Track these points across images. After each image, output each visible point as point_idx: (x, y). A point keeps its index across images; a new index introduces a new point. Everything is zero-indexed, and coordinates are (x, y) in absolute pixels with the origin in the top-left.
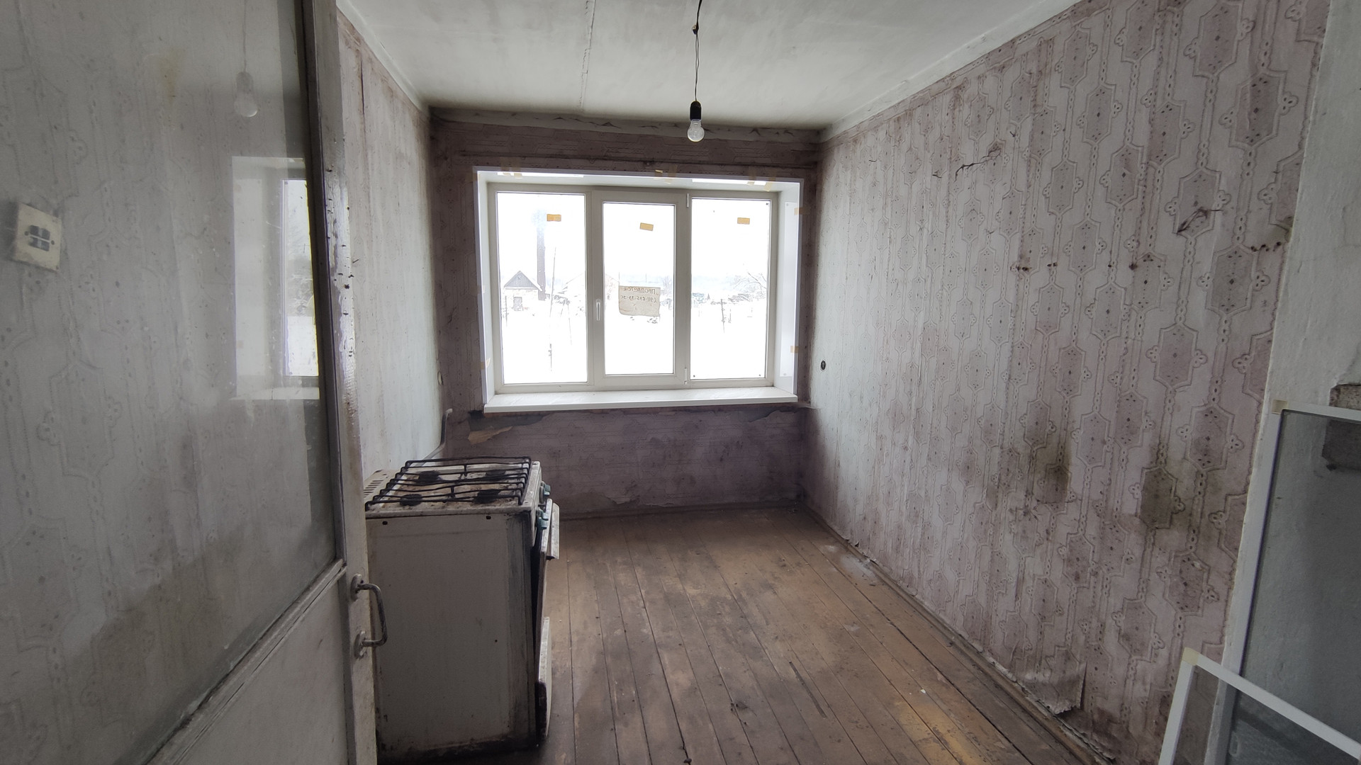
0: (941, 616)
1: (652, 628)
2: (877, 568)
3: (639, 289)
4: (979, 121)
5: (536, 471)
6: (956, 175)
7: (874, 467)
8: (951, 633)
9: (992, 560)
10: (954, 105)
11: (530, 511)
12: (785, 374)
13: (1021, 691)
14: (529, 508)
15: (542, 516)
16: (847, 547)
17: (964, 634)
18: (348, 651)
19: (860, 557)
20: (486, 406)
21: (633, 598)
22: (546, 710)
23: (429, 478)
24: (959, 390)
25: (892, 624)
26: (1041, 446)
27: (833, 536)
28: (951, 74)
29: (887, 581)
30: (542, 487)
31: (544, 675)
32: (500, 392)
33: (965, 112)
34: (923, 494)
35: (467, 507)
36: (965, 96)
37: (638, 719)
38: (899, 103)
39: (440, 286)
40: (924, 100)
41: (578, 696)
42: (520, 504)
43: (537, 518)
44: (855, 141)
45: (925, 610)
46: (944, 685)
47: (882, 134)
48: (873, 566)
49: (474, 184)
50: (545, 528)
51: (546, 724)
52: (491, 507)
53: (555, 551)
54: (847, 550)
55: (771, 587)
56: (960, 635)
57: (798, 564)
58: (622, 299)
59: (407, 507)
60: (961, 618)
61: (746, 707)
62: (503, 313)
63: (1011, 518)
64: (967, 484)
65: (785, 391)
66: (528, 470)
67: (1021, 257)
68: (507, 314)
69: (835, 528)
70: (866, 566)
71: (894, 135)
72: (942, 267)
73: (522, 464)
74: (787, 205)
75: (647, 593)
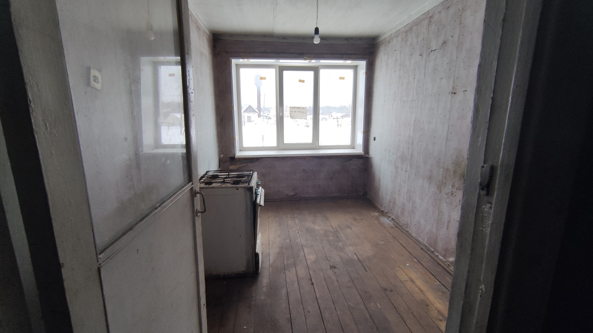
0: (419, 239)
1: (301, 240)
2: (395, 222)
3: (298, 108)
4: (439, 31)
5: (255, 175)
6: (429, 55)
7: (394, 180)
8: (422, 245)
9: (438, 215)
10: (429, 25)
11: (253, 187)
12: (359, 144)
13: (448, 265)
14: (252, 186)
15: (257, 190)
16: (383, 213)
17: (427, 245)
18: (194, 213)
19: (388, 217)
20: (236, 155)
21: (294, 230)
22: (259, 263)
23: (215, 177)
24: (427, 146)
25: (398, 242)
26: (459, 166)
27: (377, 210)
28: (428, 11)
29: (398, 226)
30: (258, 181)
31: (258, 250)
32: (242, 150)
33: (433, 27)
34: (413, 189)
35: (229, 185)
36: (433, 20)
37: (294, 270)
38: (407, 25)
39: (218, 107)
40: (417, 23)
41: (271, 262)
42: (249, 185)
43: (255, 191)
44: (389, 42)
45: (412, 236)
46: (416, 263)
47: (400, 39)
48: (393, 221)
49: (231, 64)
50: (258, 194)
51: (259, 268)
52: (238, 186)
53: (262, 203)
54: (383, 215)
55: (349, 227)
56: (426, 245)
57: (362, 219)
58: (291, 112)
59: (208, 185)
60: (426, 239)
61: (335, 267)
62: (243, 123)
63: (446, 196)
64: (430, 184)
65: (359, 150)
66: (252, 174)
67: (453, 88)
68: (245, 123)
69: (378, 206)
70: (390, 221)
71: (404, 39)
72: (422, 95)
73: (250, 172)
74: (361, 71)
75: (299, 228)
